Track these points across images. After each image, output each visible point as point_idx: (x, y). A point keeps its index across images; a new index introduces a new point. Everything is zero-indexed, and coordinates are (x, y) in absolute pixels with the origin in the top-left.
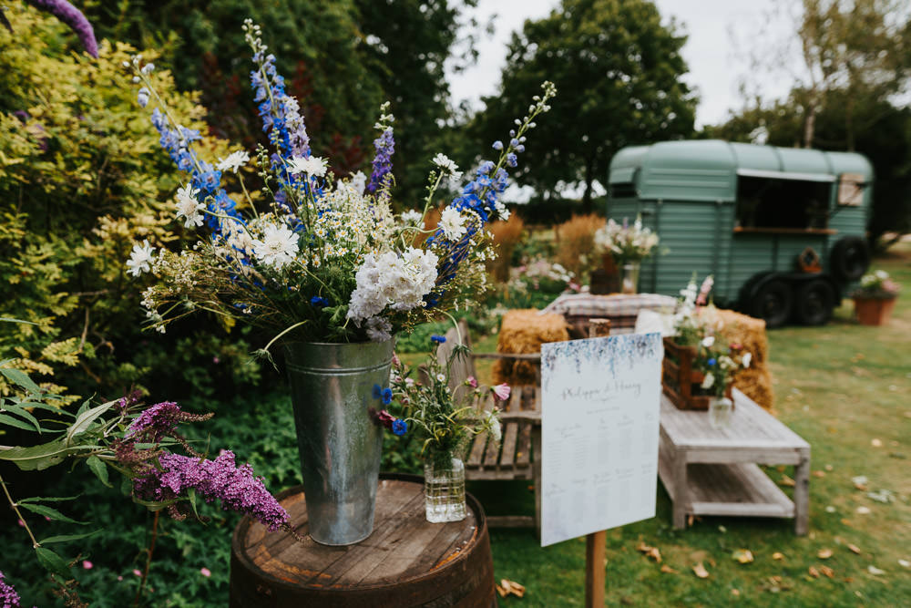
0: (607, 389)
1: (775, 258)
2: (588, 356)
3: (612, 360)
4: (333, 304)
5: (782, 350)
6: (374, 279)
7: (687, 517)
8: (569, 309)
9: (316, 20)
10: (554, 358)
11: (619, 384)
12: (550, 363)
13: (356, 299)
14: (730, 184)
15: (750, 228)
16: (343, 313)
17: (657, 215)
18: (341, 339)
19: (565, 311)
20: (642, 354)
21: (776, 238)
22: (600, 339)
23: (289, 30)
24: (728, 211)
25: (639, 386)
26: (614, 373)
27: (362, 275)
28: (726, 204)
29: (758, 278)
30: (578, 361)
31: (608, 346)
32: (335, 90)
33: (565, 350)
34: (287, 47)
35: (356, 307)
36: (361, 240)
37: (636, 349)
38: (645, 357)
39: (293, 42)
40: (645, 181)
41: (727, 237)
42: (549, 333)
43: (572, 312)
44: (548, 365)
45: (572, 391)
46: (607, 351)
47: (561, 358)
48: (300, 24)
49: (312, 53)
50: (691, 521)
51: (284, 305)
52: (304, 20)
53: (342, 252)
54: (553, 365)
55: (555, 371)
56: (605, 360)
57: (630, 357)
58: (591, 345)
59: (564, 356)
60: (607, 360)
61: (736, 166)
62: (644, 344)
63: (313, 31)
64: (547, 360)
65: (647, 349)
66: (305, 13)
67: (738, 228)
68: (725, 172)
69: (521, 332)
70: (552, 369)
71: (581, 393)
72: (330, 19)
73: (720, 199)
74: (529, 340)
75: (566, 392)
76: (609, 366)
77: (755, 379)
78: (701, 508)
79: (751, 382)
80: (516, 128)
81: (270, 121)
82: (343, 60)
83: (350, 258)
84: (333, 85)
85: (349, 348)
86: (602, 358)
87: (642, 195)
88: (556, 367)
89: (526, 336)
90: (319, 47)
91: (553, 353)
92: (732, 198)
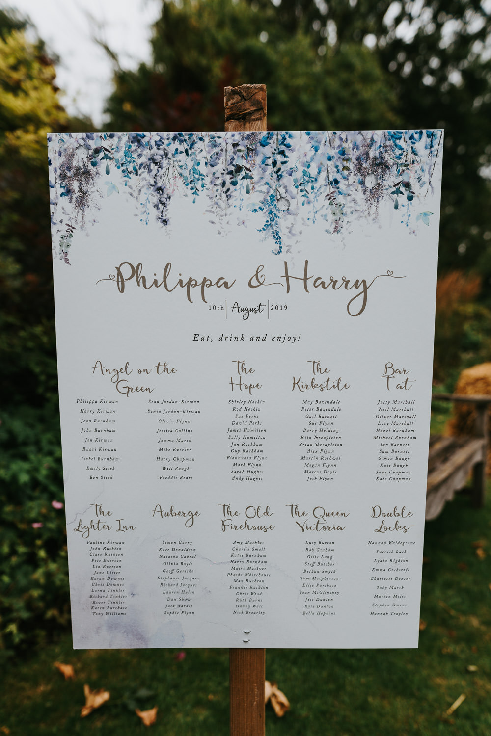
0: (256, 281)
2: (192, 182)
3: (272, 200)
10: (85, 174)
11: (296, 271)
12: (75, 185)
20: (375, 194)
25: (364, 286)
26: (277, 237)
30: (160, 190)
31: (258, 159)
33: (120, 156)
37: (354, 178)
38: (385, 203)
44: (69, 192)
45: (143, 272)
46: (256, 173)
47: (108, 176)
54: (84, 194)
55: (90, 212)
56: (248, 196)
57: (330, 197)
58: (204, 152)
59: (116, 173)
60: (256, 198)
64: (63, 176)
70: (81, 202)
71: (172, 281)
75: (126, 272)
76: (261, 218)
86: (238, 192)
88: (93, 198)
91: (81, 158)
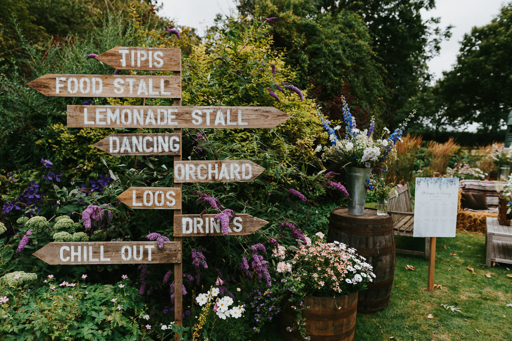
0: (438, 193)
2: (431, 183)
3: (440, 185)
4: (358, 159)
6: (367, 152)
7: (492, 262)
9: (352, 47)
10: (419, 182)
11: (442, 192)
13: (363, 157)
16: (360, 161)
18: (360, 167)
20: (451, 184)
22: (436, 178)
23: (339, 54)
26: (440, 189)
27: (365, 152)
30: (428, 184)
32: (358, 79)
33: (424, 180)
34: (338, 62)
35: (363, 159)
36: (365, 146)
37: (449, 183)
38: (452, 186)
39: (340, 59)
45: (425, 192)
46: (438, 182)
47: (422, 183)
48: (344, 51)
49: (349, 64)
50: (494, 264)
51: (348, 159)
52: (346, 48)
53: (361, 148)
56: (437, 184)
57: (447, 185)
58: (433, 180)
62: (452, 181)
63: (350, 53)
64: (417, 182)
65: (453, 183)
66: (347, 45)
70: (419, 185)
71: (428, 193)
72: (359, 46)
75: (423, 192)
76: (439, 187)
78: (498, 260)
80: (405, 121)
81: (346, 119)
82: (363, 65)
83: (363, 149)
84: (357, 77)
85: (361, 169)
88: (421, 185)
90: (353, 60)
91: (419, 180)
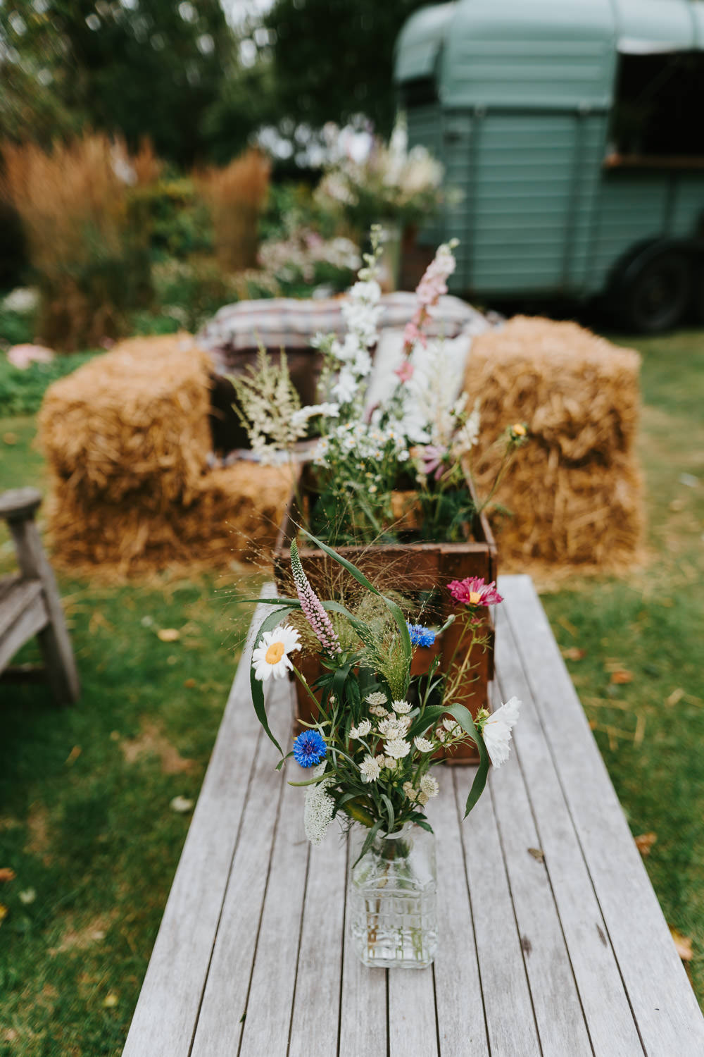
1: (669, 212)
5: (671, 377)
8: (233, 335)
14: (605, 72)
15: (634, 159)
17: (475, 137)
19: (225, 340)
21: (674, 177)
24: (598, 128)
28: (596, 113)
29: (638, 251)
40: (454, 69)
41: (592, 176)
42: (138, 407)
43: (240, 343)
61: (617, 34)
67: (612, 157)
68: (594, 47)
69: (79, 405)
73: (584, 102)
74: (97, 423)
77: (607, 492)
79: (598, 499)
87: (451, 97)
89: (90, 415)
92: (605, 99)
